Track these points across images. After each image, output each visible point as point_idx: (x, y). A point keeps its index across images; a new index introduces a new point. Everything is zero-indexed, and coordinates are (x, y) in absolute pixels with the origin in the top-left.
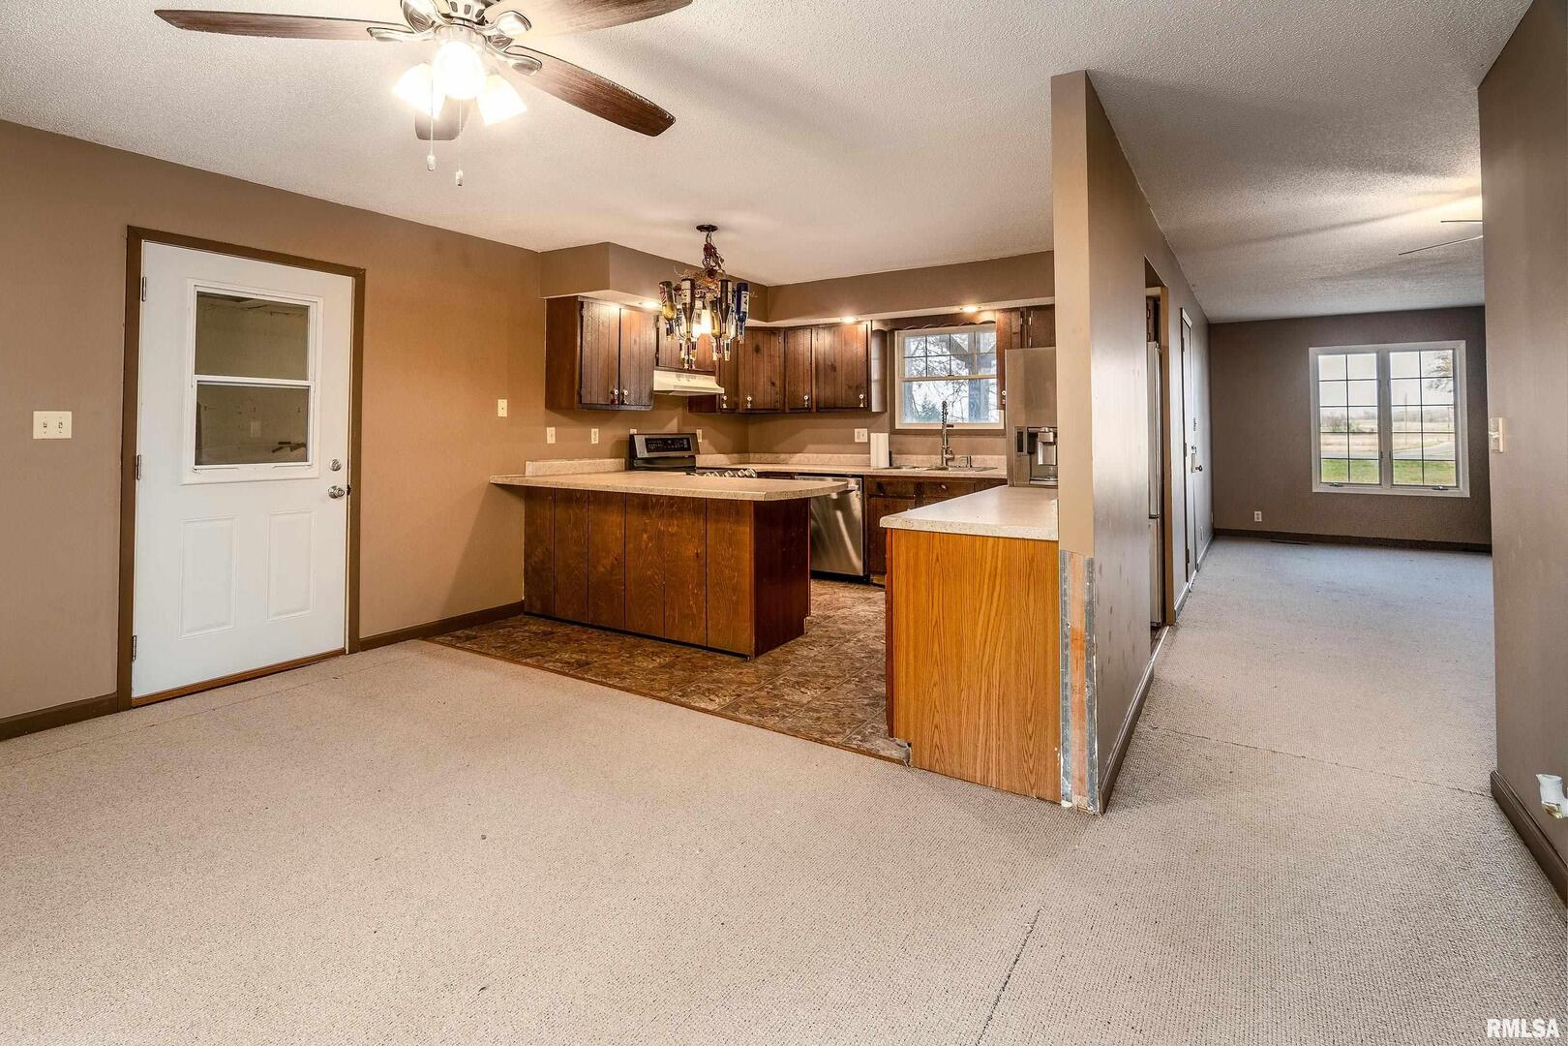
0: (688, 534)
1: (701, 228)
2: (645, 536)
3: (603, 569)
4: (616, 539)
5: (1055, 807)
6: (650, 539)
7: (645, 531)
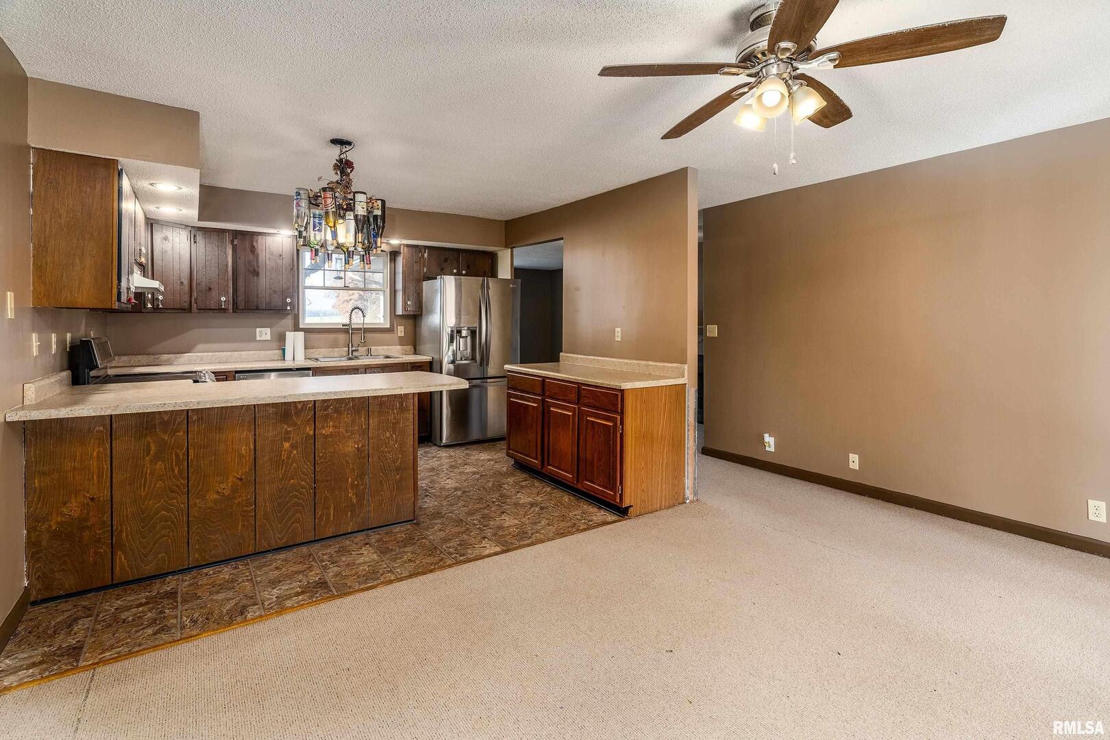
0: (347, 431)
1: (335, 142)
2: (286, 445)
3: (215, 496)
4: (241, 457)
5: (684, 505)
6: (293, 447)
7: (287, 439)
